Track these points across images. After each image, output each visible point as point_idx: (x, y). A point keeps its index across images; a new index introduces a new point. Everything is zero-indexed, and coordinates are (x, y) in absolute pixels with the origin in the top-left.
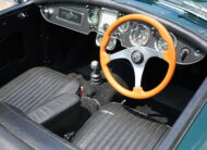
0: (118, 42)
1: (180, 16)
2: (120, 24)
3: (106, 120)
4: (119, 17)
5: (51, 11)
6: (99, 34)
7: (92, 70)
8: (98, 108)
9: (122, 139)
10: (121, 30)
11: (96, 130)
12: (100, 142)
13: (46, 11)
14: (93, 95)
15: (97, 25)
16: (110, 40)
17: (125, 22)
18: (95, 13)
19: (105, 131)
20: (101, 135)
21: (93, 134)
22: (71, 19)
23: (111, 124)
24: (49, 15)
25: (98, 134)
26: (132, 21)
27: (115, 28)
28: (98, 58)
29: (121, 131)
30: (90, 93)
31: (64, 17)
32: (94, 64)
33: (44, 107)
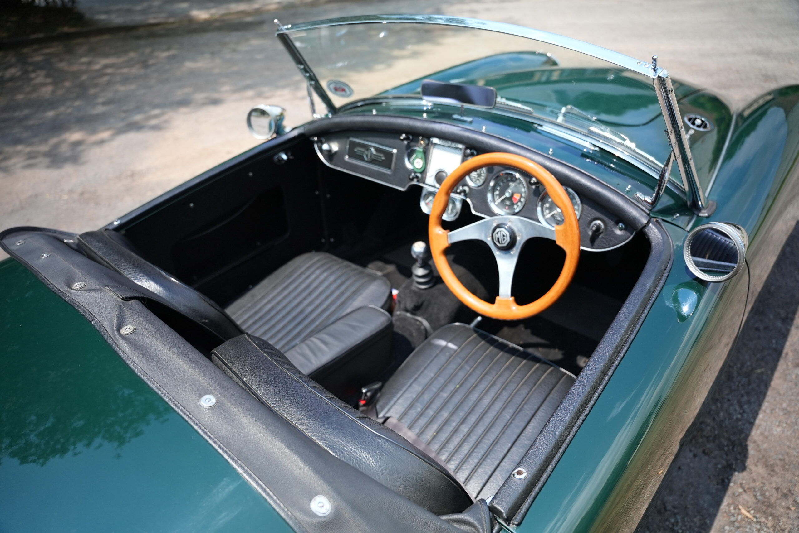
0: (465, 204)
1: (585, 155)
2: (468, 173)
3: (442, 359)
4: (465, 157)
5: (335, 147)
6: (427, 188)
7: (415, 261)
8: (426, 335)
9: (474, 396)
10: (472, 182)
11: (424, 380)
12: (431, 402)
13: (325, 147)
14: (416, 310)
15: (424, 171)
16: (449, 201)
17: (475, 169)
18: (419, 149)
19: (441, 380)
20: (434, 389)
21: (417, 388)
22: (373, 161)
23: (452, 367)
24: (330, 155)
25: (426, 388)
26: (490, 167)
27: (460, 180)
28: (424, 237)
29: (472, 381)
30: (410, 305)
31: (361, 158)
32: (418, 247)
33: (323, 336)
